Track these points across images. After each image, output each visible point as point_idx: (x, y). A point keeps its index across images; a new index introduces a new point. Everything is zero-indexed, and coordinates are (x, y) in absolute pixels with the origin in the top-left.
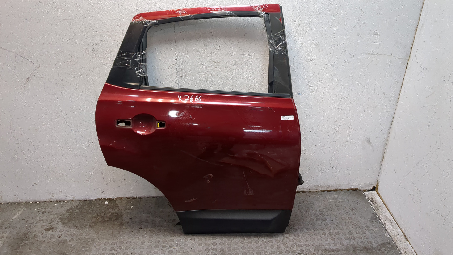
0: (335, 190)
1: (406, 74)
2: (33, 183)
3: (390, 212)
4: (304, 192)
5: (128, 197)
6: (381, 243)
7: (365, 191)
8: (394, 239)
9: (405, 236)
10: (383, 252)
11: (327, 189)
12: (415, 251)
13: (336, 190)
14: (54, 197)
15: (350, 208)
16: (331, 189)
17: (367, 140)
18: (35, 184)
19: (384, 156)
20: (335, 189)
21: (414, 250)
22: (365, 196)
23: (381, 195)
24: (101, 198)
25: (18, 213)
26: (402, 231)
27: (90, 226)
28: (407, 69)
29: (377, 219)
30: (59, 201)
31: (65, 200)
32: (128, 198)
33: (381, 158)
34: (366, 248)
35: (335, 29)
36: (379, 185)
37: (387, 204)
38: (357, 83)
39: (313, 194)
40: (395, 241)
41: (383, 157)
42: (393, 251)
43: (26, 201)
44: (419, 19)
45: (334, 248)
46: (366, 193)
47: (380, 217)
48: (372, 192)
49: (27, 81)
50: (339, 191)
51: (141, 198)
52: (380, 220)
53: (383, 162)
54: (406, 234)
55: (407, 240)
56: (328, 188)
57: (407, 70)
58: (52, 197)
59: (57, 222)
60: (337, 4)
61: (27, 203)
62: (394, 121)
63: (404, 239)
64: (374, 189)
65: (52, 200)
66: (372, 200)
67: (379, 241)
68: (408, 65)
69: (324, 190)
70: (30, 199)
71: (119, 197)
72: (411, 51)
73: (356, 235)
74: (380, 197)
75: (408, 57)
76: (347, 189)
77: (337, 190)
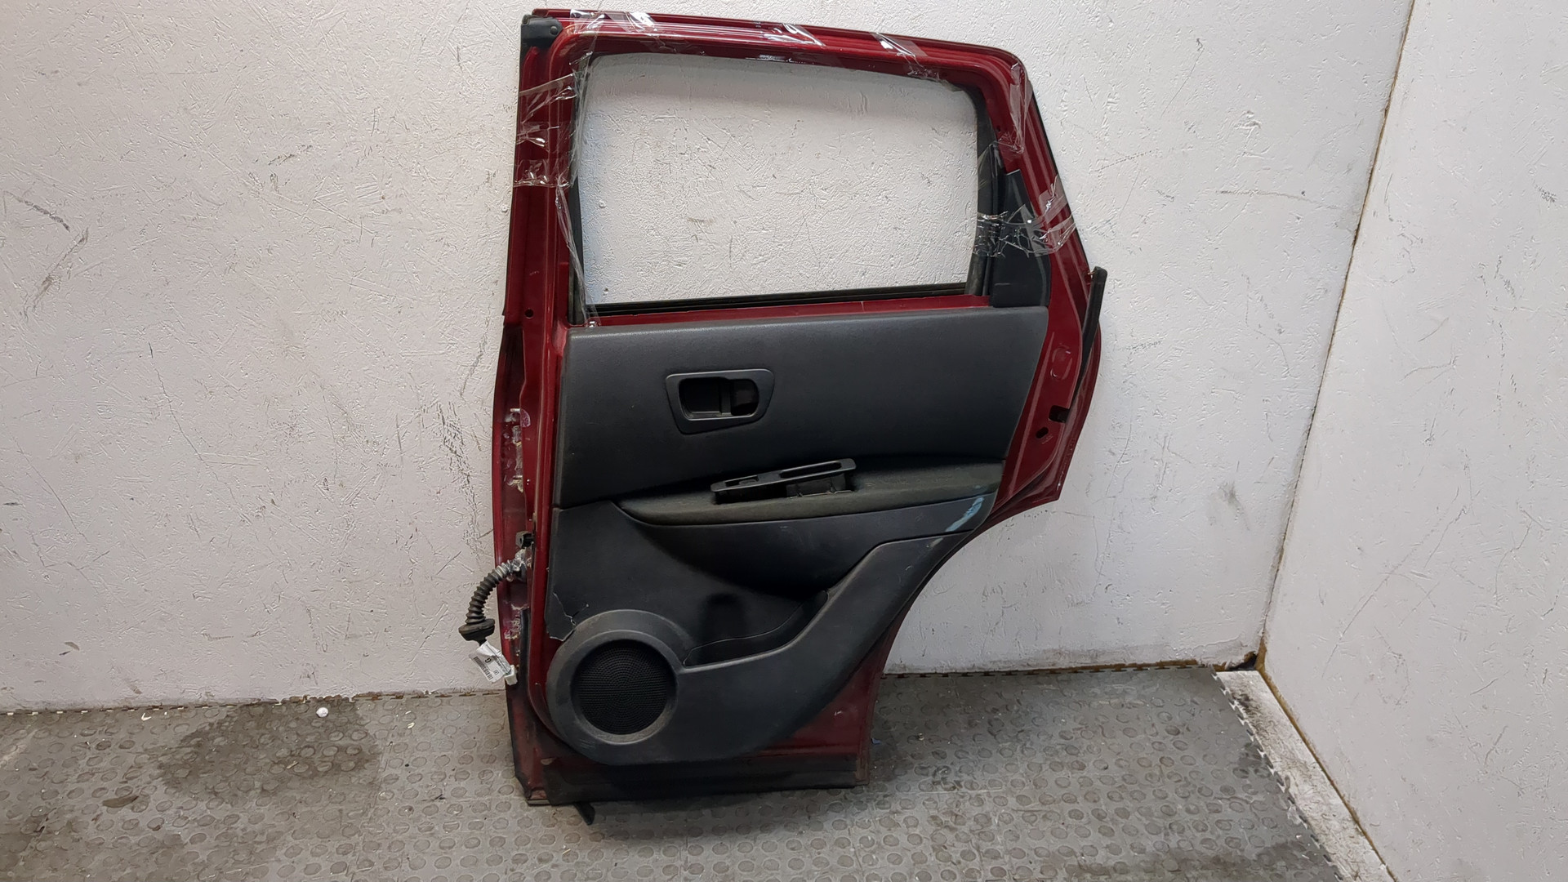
0: (1116, 666)
1: (1354, 261)
2: (66, 643)
3: (1304, 740)
4: (1009, 673)
5: (398, 693)
6: (1274, 844)
7: (1221, 669)
8: (1317, 831)
9: (1356, 821)
10: (1280, 876)
11: (1087, 662)
12: (1390, 869)
13: (1119, 668)
14: (139, 692)
15: (1169, 728)
16: (1101, 661)
17: (1225, 492)
18: (76, 647)
19: (1283, 549)
20: (1117, 663)
21: (1387, 868)
22: (1220, 685)
23: (1274, 681)
24: (305, 697)
25: (15, 747)
26: (1346, 805)
27: (263, 790)
28: (1356, 245)
29: (1260, 764)
30: (157, 707)
31: (180, 704)
32: (397, 698)
33: (1273, 554)
34: (1222, 861)
35: (1109, 108)
36: (1268, 649)
37: (1296, 714)
38: (1188, 294)
39: (1040, 679)
40: (1322, 838)
41: (1281, 551)
42: (1315, 870)
43: (42, 707)
44: (1397, 72)
45: (1112, 863)
46: (1222, 675)
47: (1270, 758)
48: (1246, 673)
49: (46, 289)
50: (1130, 670)
51: (443, 696)
52: (1272, 767)
53: (1281, 568)
54: (1359, 814)
55: (1364, 834)
56: (1091, 657)
57: (1356, 248)
58: (133, 694)
59: (149, 779)
60: (1111, 21)
61: (47, 714)
62: (1317, 424)
63: (1353, 832)
64: (1252, 662)
65: (134, 705)
66: (1246, 701)
67: (1268, 837)
68: (1360, 232)
69: (1080, 666)
70: (55, 700)
71: (366, 692)
72: (1370, 182)
73: (1189, 817)
74: (1271, 689)
75: (1361, 202)
76: (1159, 661)
77: (1123, 666)
